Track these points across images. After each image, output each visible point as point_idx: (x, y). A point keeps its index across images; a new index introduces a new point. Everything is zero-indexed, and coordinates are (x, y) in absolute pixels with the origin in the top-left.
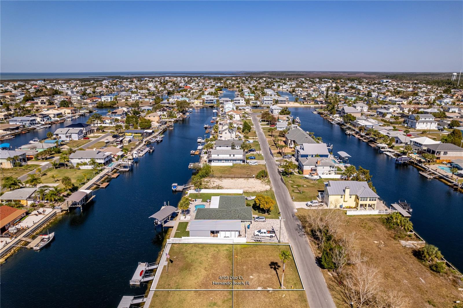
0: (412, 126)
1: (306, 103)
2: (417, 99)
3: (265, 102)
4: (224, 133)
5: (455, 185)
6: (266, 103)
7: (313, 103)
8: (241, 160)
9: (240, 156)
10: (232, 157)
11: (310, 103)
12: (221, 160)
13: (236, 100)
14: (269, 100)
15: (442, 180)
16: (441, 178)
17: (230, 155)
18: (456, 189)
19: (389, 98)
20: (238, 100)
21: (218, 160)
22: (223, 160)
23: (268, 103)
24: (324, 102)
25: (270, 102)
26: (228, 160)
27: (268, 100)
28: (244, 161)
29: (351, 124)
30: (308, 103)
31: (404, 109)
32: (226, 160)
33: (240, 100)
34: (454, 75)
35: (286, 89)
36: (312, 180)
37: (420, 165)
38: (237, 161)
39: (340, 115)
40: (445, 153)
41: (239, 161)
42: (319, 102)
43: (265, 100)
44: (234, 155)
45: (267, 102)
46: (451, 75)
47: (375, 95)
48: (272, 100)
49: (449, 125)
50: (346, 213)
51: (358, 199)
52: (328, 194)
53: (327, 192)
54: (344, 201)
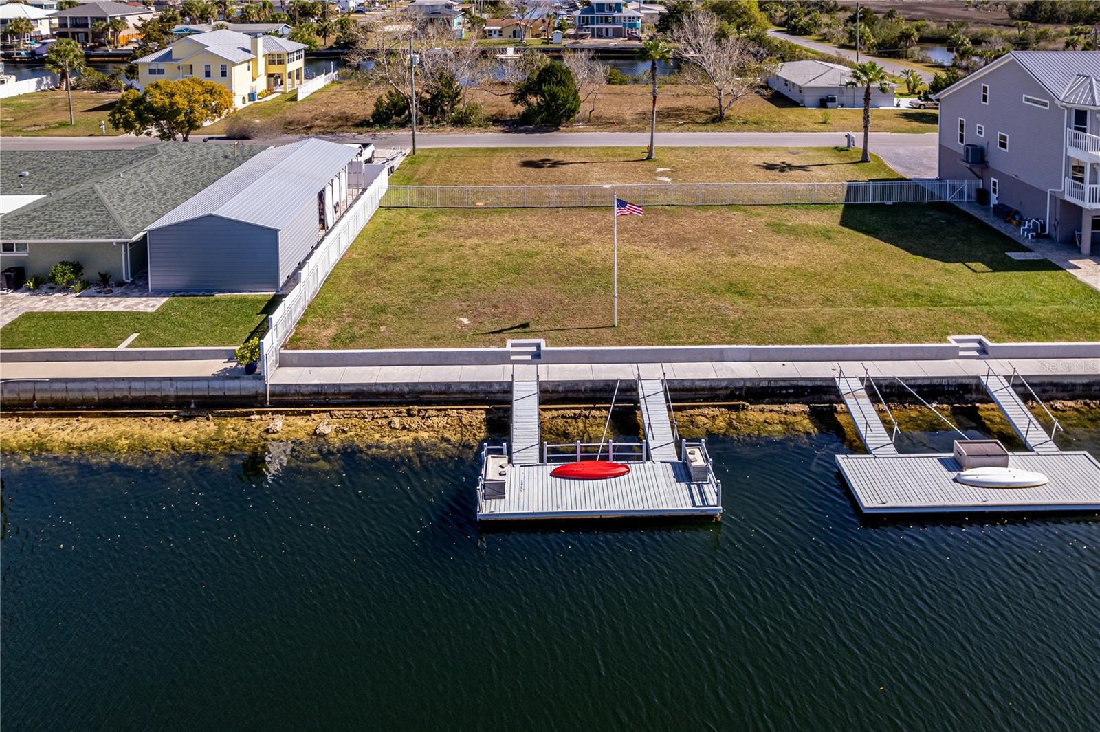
50: (294, 99)
51: (281, 62)
52: (216, 71)
53: (208, 66)
54: (254, 79)
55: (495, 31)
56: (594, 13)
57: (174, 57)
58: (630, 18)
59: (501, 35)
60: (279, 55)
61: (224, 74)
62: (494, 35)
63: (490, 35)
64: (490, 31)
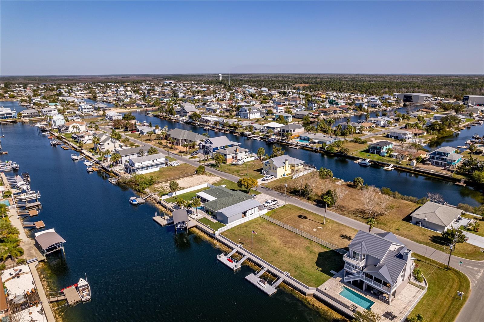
0: (244, 117)
1: (129, 107)
2: (218, 96)
3: (84, 110)
4: (106, 144)
5: (315, 149)
6: (85, 112)
7: (136, 107)
8: (163, 164)
9: (162, 160)
10: (155, 162)
11: (133, 107)
12: (145, 168)
13: (47, 111)
14: (89, 108)
15: (305, 148)
16: (304, 147)
17: (153, 160)
18: (317, 152)
19: (196, 97)
20: (49, 111)
21: (142, 168)
22: (147, 167)
23: (88, 111)
24: (147, 105)
25: (90, 110)
26: (152, 166)
27: (87, 108)
28: (167, 165)
29: (200, 121)
30: (132, 108)
31: (222, 105)
32: (149, 167)
33: (51, 111)
34: (220, 76)
35: (80, 95)
36: (239, 165)
37: (284, 141)
38: (160, 166)
39: (180, 115)
40: (294, 131)
41: (162, 165)
42: (142, 106)
43: (84, 109)
44: (157, 160)
45: (86, 110)
46: (217, 76)
47: (181, 96)
48: (92, 108)
49: (266, 113)
50: (292, 178)
51: (294, 167)
52: (275, 168)
53: (273, 167)
54: (285, 171)
55: (395, 155)
56: (435, 155)
57: (269, 162)
58: (450, 160)
59: (396, 157)
60: (294, 165)
61: (276, 170)
62: (394, 157)
63: (393, 156)
64: (393, 155)
